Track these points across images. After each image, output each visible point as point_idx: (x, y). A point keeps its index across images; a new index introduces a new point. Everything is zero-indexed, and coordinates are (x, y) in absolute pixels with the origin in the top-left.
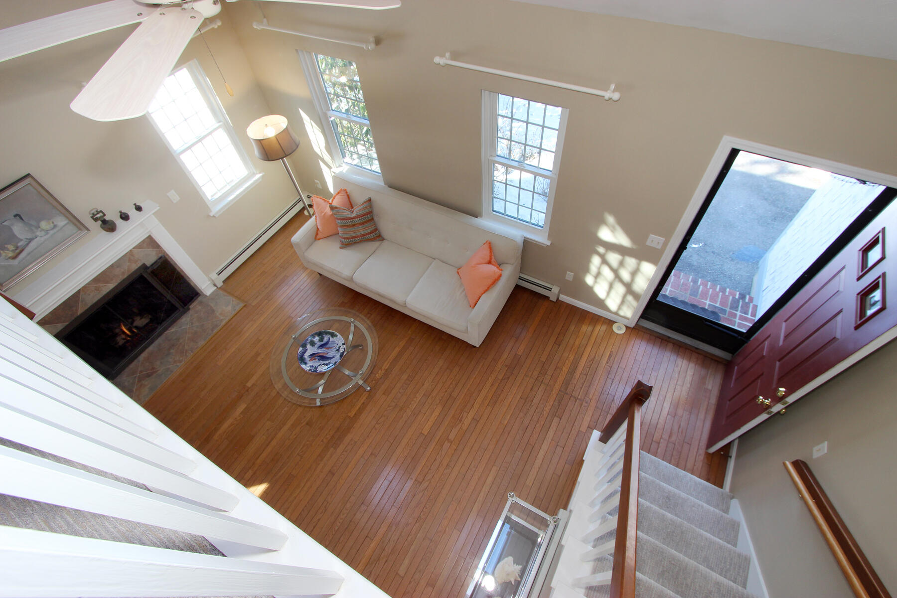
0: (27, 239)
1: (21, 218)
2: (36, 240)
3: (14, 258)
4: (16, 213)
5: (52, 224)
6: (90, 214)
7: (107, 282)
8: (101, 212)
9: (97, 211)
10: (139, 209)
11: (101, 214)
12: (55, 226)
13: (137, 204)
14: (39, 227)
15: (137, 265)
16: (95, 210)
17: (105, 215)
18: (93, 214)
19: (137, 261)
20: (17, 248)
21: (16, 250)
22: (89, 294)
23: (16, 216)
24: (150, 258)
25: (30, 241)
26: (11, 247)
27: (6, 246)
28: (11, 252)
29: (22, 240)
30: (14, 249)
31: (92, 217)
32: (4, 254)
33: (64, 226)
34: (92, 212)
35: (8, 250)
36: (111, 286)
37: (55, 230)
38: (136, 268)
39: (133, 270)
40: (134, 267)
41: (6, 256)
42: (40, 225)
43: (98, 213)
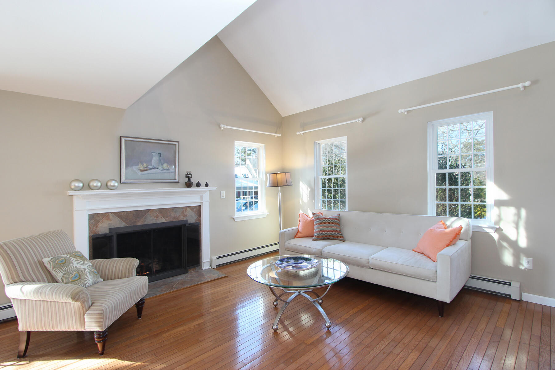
0: (154, 166)
1: (160, 156)
2: (157, 169)
3: (141, 171)
4: (160, 152)
5: (168, 168)
6: (187, 172)
7: (164, 217)
8: (191, 175)
9: (190, 173)
10: (207, 185)
11: (190, 176)
12: (168, 169)
13: (208, 183)
14: (163, 165)
15: (183, 218)
16: (190, 172)
17: (192, 177)
18: (188, 173)
19: (185, 216)
20: (147, 167)
21: (146, 168)
22: (151, 217)
23: (160, 154)
24: (191, 219)
25: (154, 168)
26: (145, 165)
27: (144, 163)
28: (143, 167)
29: (152, 165)
30: (145, 167)
31: (186, 174)
32: (140, 166)
33: (171, 172)
34: (188, 172)
35: (143, 165)
36: (163, 220)
37: (167, 171)
38: (182, 220)
39: (180, 220)
40: (182, 218)
41: (139, 167)
42: (164, 165)
43: (190, 174)
